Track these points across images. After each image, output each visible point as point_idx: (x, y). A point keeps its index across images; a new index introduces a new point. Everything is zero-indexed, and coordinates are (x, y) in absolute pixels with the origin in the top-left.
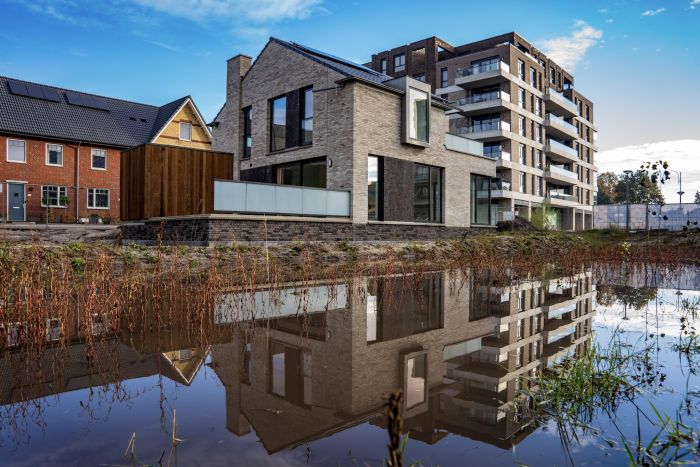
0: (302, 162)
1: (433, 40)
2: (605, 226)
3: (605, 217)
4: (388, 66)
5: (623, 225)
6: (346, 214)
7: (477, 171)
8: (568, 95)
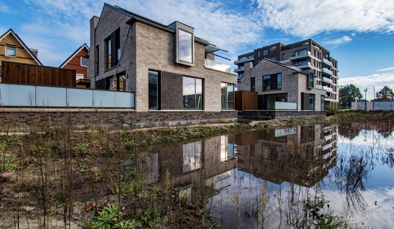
0: (276, 94)
1: (279, 43)
2: (356, 109)
3: (357, 106)
4: (261, 54)
5: (363, 109)
6: (296, 109)
7: (322, 94)
8: (329, 59)
